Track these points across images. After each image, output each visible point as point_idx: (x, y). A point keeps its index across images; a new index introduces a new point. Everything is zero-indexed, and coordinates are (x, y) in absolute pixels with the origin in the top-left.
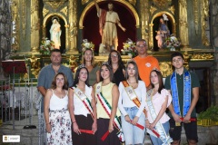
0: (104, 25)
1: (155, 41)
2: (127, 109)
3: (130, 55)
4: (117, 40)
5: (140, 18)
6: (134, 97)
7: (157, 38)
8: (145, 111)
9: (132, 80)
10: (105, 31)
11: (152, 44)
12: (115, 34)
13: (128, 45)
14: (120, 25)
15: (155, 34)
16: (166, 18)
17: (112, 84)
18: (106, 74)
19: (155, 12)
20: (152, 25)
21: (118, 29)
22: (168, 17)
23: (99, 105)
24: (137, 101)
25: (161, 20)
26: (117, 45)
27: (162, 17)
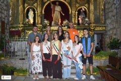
0: (54, 12)
1: (78, 21)
2: (65, 51)
3: (66, 27)
5: (71, 9)
6: (67, 46)
7: (79, 19)
8: (72, 52)
9: (67, 39)
10: (54, 15)
11: (76, 22)
13: (65, 22)
15: (78, 17)
16: (83, 9)
17: (59, 41)
18: (56, 37)
19: (79, 7)
20: (77, 13)
21: (61, 14)
22: (85, 9)
23: (53, 49)
24: (69, 48)
26: (60, 22)
27: (82, 9)
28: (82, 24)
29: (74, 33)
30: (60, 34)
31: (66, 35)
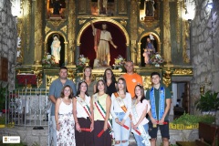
0: (98, 43)
1: (143, 58)
3: (120, 70)
4: (109, 56)
5: (130, 37)
6: (122, 105)
7: (144, 55)
8: (130, 116)
9: (121, 92)
10: (99, 47)
11: (139, 60)
12: (108, 50)
13: (119, 61)
14: (112, 43)
15: (142, 52)
16: (152, 38)
18: (101, 87)
19: (143, 33)
20: (139, 44)
21: (111, 46)
22: (154, 37)
23: (96, 110)
24: (124, 108)
25: (148, 40)
26: (109, 60)
27: (149, 37)
28: (150, 64)
29: (134, 81)
30: (109, 82)
31: (120, 85)
